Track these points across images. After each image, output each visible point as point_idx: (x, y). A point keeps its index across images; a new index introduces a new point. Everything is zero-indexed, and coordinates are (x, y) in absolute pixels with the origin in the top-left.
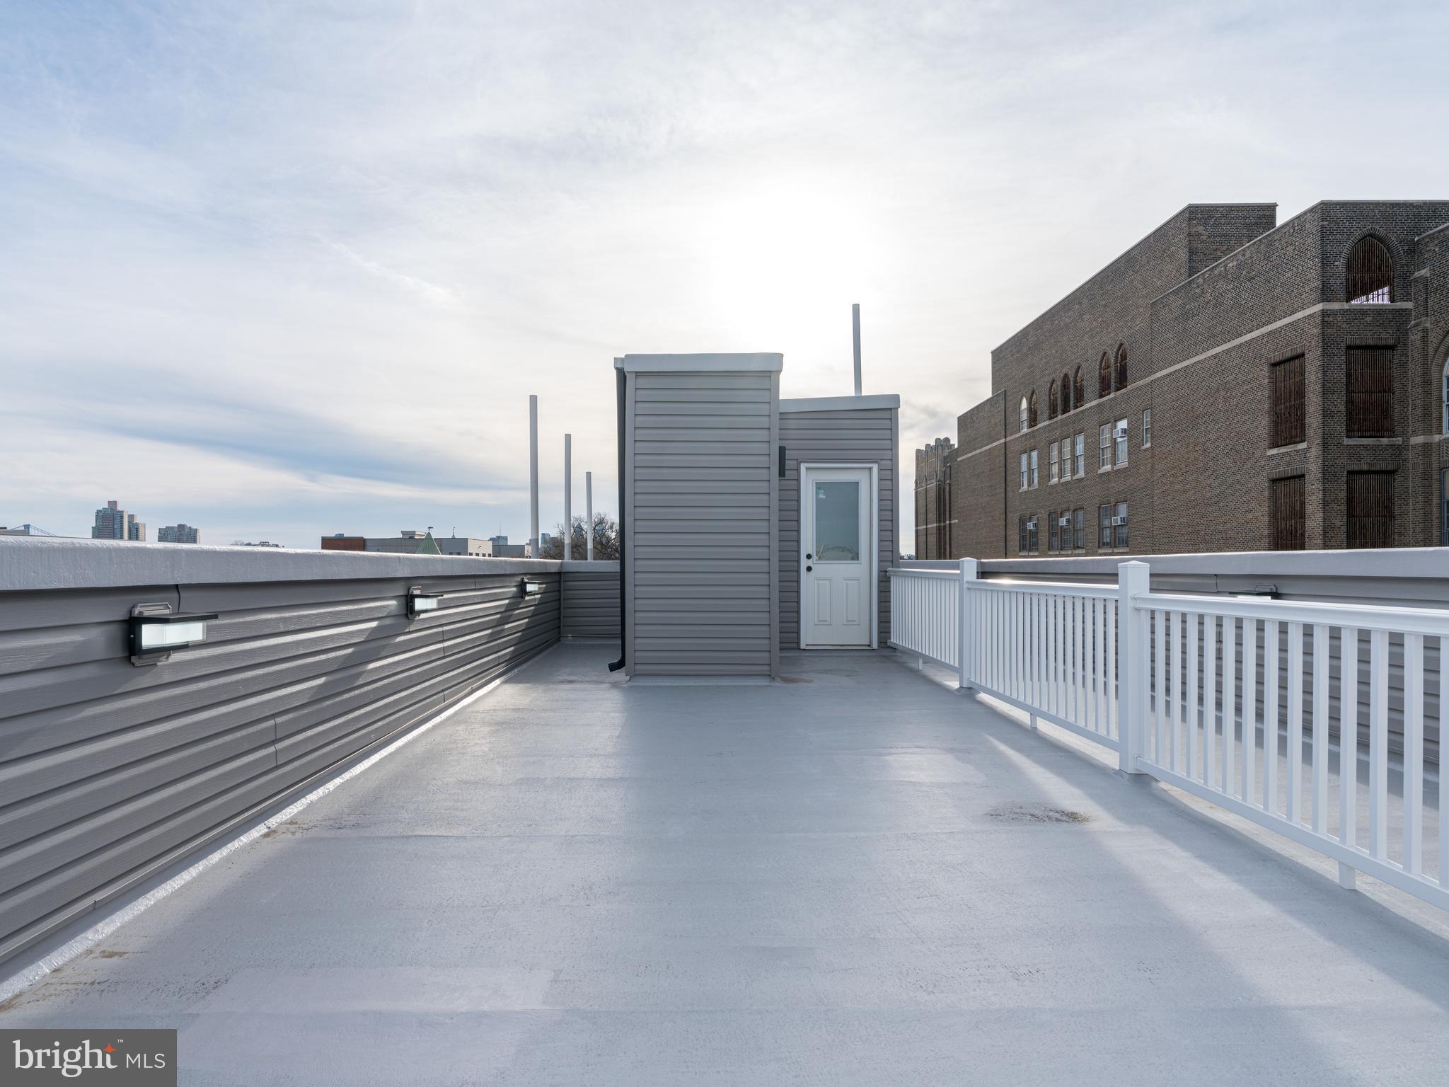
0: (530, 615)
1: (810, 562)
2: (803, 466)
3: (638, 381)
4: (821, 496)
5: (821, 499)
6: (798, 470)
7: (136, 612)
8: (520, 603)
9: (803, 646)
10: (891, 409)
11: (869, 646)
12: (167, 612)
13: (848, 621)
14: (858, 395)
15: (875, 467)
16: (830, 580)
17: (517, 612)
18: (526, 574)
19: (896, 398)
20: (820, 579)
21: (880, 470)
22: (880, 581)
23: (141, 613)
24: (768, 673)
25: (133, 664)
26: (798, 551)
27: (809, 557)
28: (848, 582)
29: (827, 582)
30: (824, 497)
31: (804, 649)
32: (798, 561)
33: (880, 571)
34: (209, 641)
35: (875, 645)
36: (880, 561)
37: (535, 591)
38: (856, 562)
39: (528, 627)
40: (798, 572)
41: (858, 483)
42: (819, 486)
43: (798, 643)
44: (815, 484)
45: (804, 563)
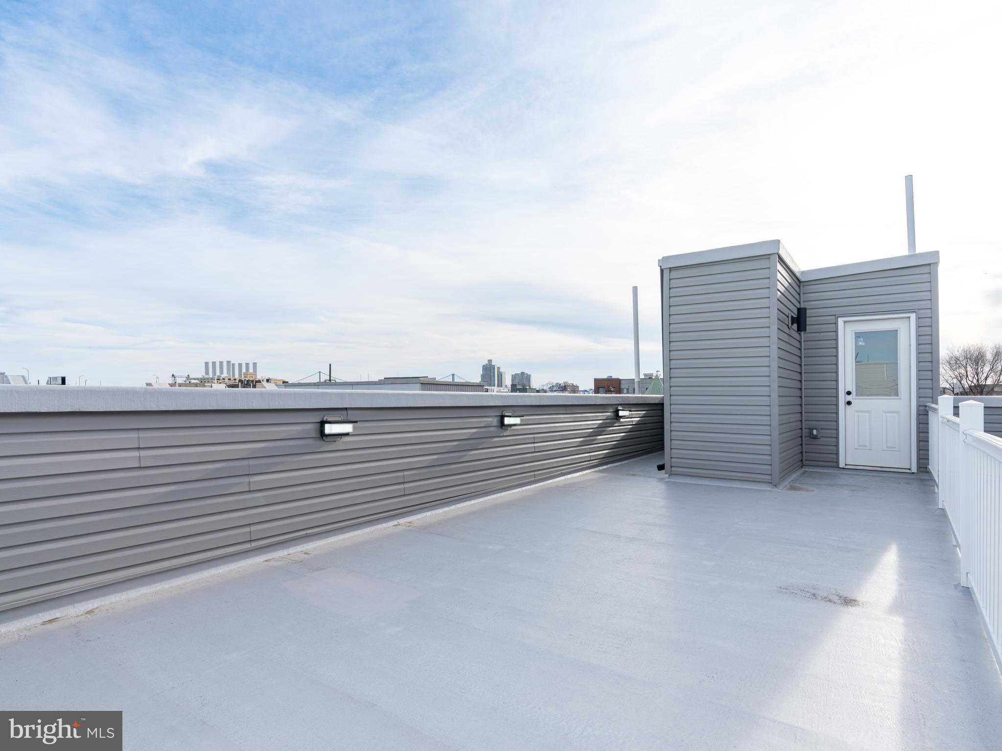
0: (627, 431)
1: (849, 398)
2: (841, 321)
3: (672, 273)
4: (860, 343)
5: (861, 346)
6: (836, 324)
7: (325, 419)
8: (615, 423)
9: (842, 465)
10: (930, 264)
11: (910, 469)
12: (340, 419)
13: (888, 447)
14: (912, 253)
15: (913, 316)
16: (869, 412)
17: (611, 428)
18: (621, 405)
19: (936, 254)
20: (860, 412)
21: (918, 318)
22: (919, 414)
23: (327, 419)
24: (770, 481)
25: (324, 440)
26: (837, 389)
27: (849, 393)
28: (888, 414)
29: (867, 414)
30: (864, 344)
31: (843, 468)
32: (837, 397)
33: (919, 406)
34: (354, 433)
35: (914, 470)
36: (919, 397)
37: (627, 416)
38: (897, 397)
39: (623, 439)
40: (837, 405)
41: (897, 330)
42: (858, 335)
43: (837, 462)
44: (854, 334)
45: (842, 398)
